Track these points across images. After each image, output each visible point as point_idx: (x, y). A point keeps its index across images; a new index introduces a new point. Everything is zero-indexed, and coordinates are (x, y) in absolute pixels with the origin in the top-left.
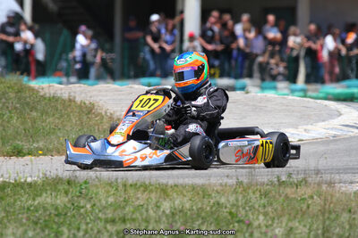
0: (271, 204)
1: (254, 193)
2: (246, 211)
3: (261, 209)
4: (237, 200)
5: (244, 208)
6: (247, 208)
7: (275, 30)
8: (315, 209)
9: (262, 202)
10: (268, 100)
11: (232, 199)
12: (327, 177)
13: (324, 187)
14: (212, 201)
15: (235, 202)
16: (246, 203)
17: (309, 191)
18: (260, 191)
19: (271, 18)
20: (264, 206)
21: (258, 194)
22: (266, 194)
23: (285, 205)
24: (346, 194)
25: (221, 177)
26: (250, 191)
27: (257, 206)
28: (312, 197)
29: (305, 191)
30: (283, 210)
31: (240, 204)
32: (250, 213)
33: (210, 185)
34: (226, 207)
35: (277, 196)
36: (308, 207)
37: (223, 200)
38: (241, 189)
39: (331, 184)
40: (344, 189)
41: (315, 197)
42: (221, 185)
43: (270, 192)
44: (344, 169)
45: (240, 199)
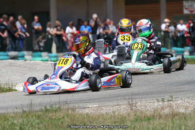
0: (42, 123)
1: (32, 117)
2: (29, 127)
3: (37, 126)
4: (23, 121)
5: (27, 126)
6: (29, 126)
7: (39, 24)
8: (66, 124)
9: (37, 121)
10: (37, 64)
11: (20, 121)
12: (71, 106)
13: (70, 111)
14: (9, 122)
15: (22, 123)
16: (28, 123)
17: (62, 115)
18: (35, 116)
19: (36, 18)
20: (38, 124)
21: (34, 117)
22: (39, 117)
23: (49, 122)
24: (82, 115)
25: (14, 108)
26: (30, 116)
27: (34, 124)
28: (64, 118)
29: (60, 115)
30: (48, 125)
31: (25, 123)
32: (30, 128)
33: (8, 113)
34: (17, 125)
35: (45, 118)
36: (62, 123)
37: (15, 122)
38: (25, 115)
39: (73, 109)
40: (80, 112)
41: (65, 117)
42: (14, 113)
43: (41, 115)
44: (80, 101)
45: (25, 120)
